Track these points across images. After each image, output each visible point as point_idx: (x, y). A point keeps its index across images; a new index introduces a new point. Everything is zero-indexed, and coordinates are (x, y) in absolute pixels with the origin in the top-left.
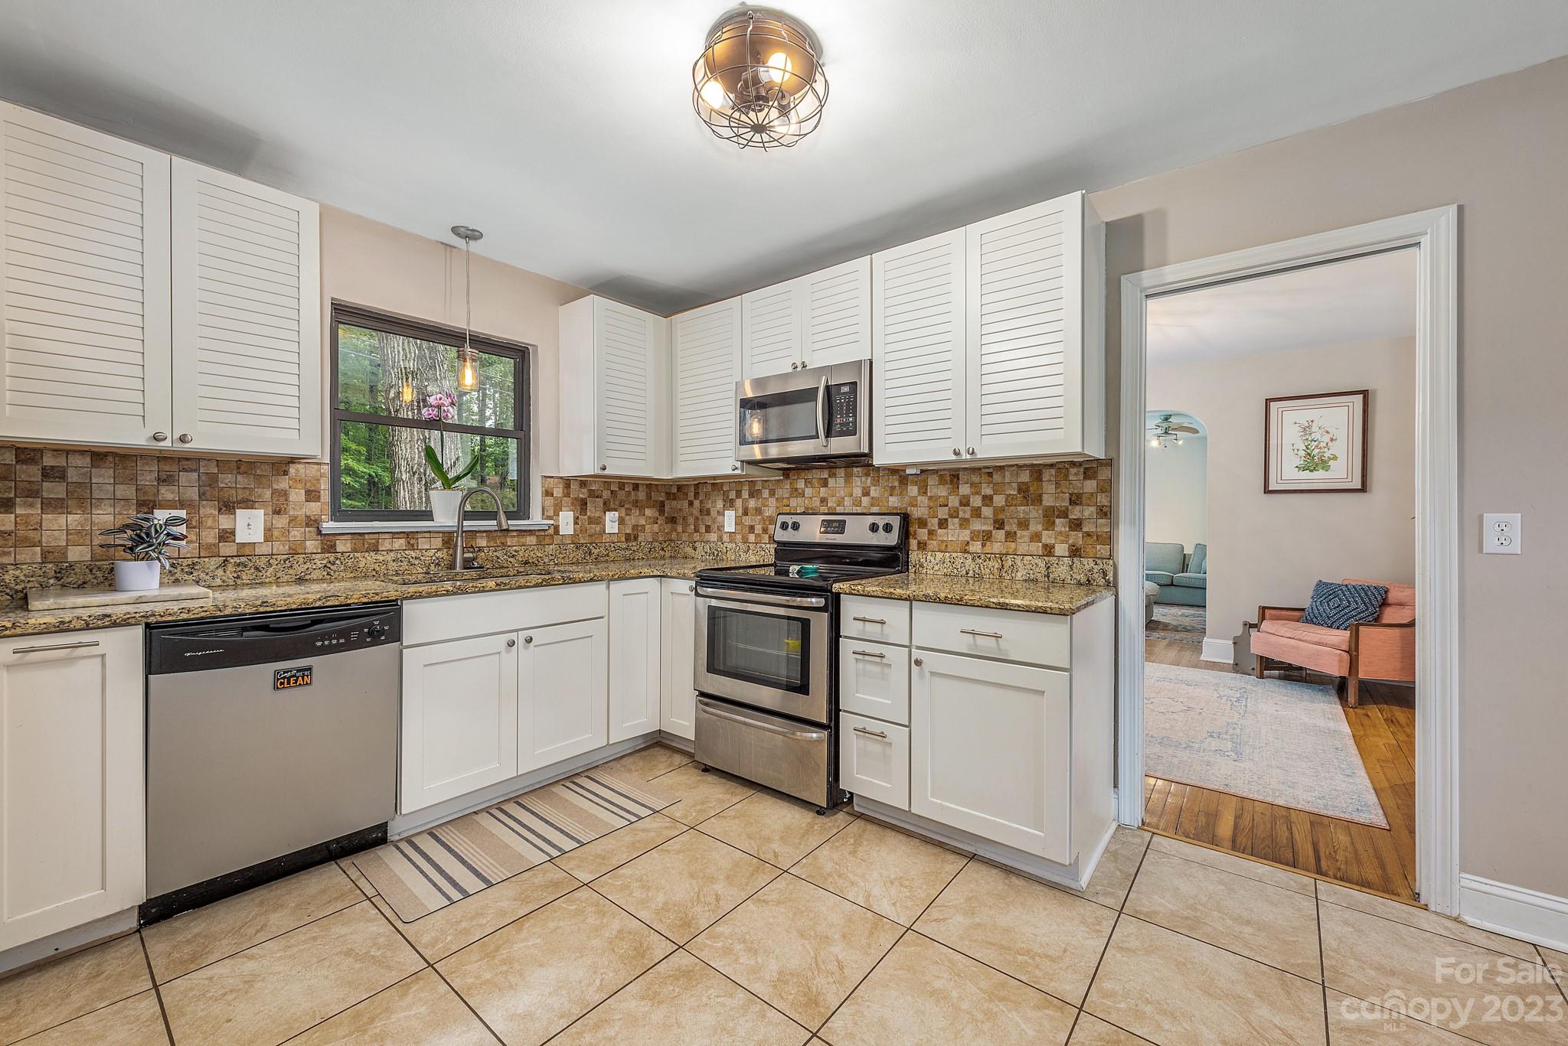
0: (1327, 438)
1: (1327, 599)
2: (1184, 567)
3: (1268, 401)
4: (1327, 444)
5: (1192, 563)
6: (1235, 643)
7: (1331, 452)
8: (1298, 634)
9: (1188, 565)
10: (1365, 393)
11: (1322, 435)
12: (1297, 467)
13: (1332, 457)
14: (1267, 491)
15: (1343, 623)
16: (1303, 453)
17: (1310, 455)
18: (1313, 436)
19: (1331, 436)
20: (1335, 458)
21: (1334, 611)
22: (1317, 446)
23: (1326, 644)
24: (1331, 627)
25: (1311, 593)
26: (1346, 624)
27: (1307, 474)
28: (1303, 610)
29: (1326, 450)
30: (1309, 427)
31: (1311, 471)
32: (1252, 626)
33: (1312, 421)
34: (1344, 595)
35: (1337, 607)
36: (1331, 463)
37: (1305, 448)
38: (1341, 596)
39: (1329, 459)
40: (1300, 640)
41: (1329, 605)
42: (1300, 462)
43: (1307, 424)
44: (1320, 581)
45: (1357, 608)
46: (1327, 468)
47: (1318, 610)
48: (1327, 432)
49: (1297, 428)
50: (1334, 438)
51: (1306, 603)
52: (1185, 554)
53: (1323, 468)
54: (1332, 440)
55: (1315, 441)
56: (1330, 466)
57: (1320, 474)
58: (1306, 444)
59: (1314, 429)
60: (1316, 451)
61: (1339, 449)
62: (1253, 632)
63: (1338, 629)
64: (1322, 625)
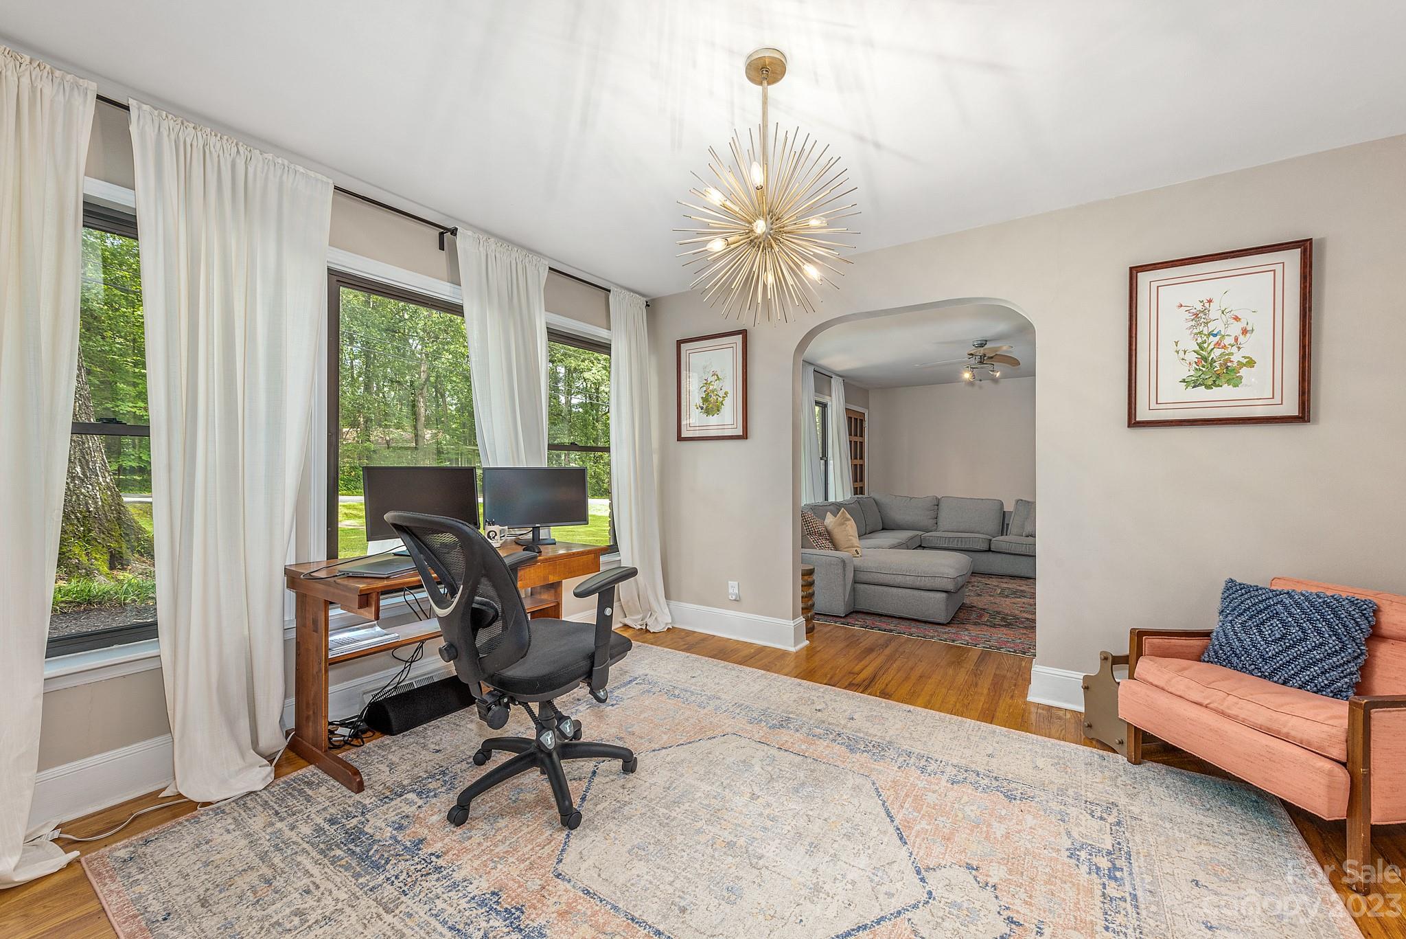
0: (1235, 329)
1: (1257, 620)
2: (1004, 528)
3: (1134, 271)
4: (1236, 339)
5: (1014, 526)
6: (1086, 688)
7: (1243, 352)
8: (1214, 697)
9: (1008, 525)
10: (1306, 247)
11: (1227, 325)
12: (1184, 381)
13: (1244, 361)
14: (1133, 423)
15: (1296, 674)
16: (1193, 357)
17: (1205, 359)
18: (1212, 326)
19: (1242, 324)
20: (1251, 363)
21: (1273, 649)
22: (1218, 344)
23: (1287, 735)
24: (1270, 677)
25: (1217, 604)
26: (1306, 676)
27: (1201, 393)
28: (1207, 634)
29: (1234, 349)
30: (1205, 311)
31: (1208, 387)
32: (1117, 660)
33: (1210, 301)
34: (1290, 614)
35: (1280, 639)
36: (1244, 372)
37: (1197, 348)
38: (1284, 615)
39: (1241, 365)
40: (1223, 713)
41: (1260, 632)
42: (1186, 372)
43: (1199, 307)
44: (1232, 581)
45: (1321, 644)
46: (1235, 381)
47: (1240, 640)
48: (1237, 319)
49: (1184, 315)
50: (1249, 328)
51: (1211, 621)
52: (1004, 512)
53: (1228, 382)
54: (1245, 332)
55: (1215, 335)
56: (1241, 378)
57: (1225, 392)
58: (1200, 340)
59: (1212, 315)
60: (1217, 352)
61: (1258, 346)
62: (1121, 674)
63: (1284, 683)
64: (1251, 673)
